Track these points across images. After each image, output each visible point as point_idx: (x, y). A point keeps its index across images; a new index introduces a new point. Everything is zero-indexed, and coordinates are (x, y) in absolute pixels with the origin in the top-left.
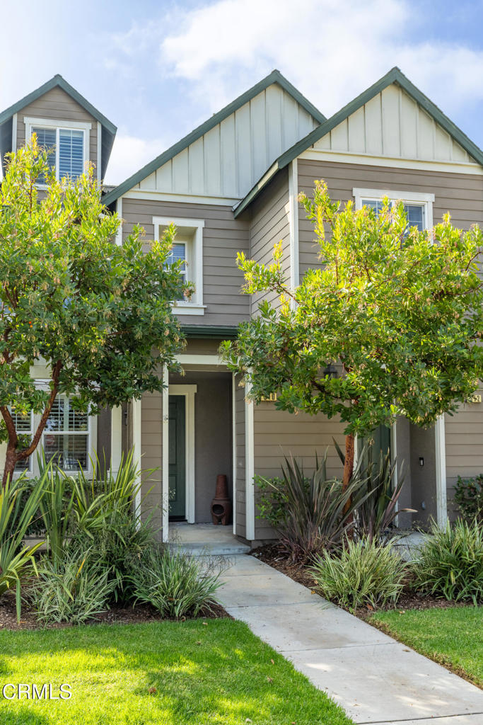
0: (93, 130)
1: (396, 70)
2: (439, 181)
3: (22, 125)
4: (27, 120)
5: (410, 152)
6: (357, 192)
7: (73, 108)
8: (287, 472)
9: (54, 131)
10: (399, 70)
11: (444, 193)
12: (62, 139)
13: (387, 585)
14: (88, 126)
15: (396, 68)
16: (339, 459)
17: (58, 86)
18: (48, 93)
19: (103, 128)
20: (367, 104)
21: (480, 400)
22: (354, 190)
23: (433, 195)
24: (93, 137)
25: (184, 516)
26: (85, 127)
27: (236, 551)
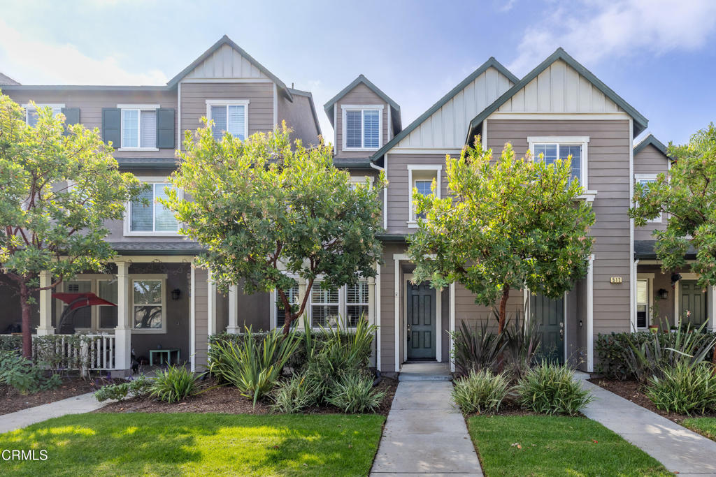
0: (385, 109)
1: (560, 49)
2: (593, 127)
3: (340, 110)
4: (343, 107)
5: (572, 108)
6: (531, 140)
7: (372, 95)
8: (462, 329)
9: (360, 112)
10: (563, 50)
11: (597, 135)
12: (366, 117)
13: (491, 400)
14: (382, 107)
15: (560, 48)
16: (496, 321)
17: (361, 82)
18: (355, 87)
19: (392, 108)
20: (539, 76)
21: (621, 281)
22: (528, 138)
23: (588, 138)
24: (385, 114)
25: (435, 358)
26: (379, 108)
27: (443, 378)
